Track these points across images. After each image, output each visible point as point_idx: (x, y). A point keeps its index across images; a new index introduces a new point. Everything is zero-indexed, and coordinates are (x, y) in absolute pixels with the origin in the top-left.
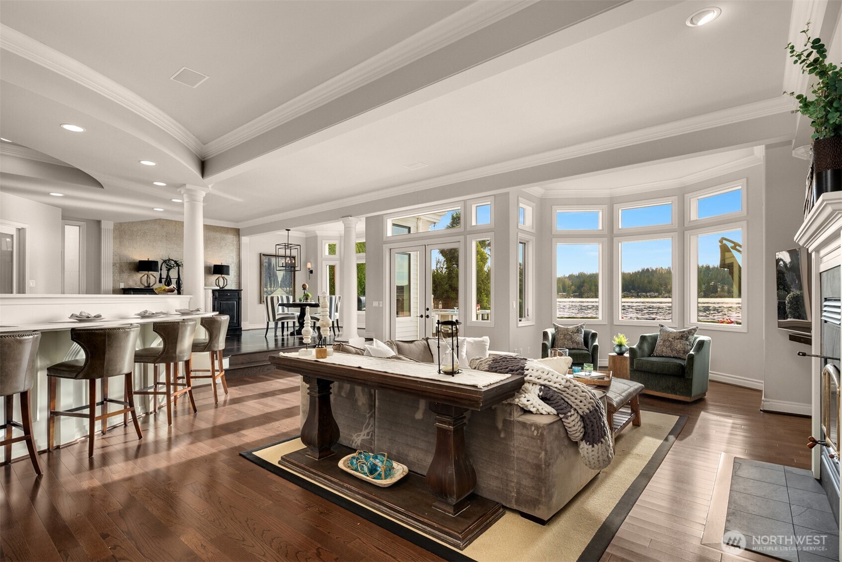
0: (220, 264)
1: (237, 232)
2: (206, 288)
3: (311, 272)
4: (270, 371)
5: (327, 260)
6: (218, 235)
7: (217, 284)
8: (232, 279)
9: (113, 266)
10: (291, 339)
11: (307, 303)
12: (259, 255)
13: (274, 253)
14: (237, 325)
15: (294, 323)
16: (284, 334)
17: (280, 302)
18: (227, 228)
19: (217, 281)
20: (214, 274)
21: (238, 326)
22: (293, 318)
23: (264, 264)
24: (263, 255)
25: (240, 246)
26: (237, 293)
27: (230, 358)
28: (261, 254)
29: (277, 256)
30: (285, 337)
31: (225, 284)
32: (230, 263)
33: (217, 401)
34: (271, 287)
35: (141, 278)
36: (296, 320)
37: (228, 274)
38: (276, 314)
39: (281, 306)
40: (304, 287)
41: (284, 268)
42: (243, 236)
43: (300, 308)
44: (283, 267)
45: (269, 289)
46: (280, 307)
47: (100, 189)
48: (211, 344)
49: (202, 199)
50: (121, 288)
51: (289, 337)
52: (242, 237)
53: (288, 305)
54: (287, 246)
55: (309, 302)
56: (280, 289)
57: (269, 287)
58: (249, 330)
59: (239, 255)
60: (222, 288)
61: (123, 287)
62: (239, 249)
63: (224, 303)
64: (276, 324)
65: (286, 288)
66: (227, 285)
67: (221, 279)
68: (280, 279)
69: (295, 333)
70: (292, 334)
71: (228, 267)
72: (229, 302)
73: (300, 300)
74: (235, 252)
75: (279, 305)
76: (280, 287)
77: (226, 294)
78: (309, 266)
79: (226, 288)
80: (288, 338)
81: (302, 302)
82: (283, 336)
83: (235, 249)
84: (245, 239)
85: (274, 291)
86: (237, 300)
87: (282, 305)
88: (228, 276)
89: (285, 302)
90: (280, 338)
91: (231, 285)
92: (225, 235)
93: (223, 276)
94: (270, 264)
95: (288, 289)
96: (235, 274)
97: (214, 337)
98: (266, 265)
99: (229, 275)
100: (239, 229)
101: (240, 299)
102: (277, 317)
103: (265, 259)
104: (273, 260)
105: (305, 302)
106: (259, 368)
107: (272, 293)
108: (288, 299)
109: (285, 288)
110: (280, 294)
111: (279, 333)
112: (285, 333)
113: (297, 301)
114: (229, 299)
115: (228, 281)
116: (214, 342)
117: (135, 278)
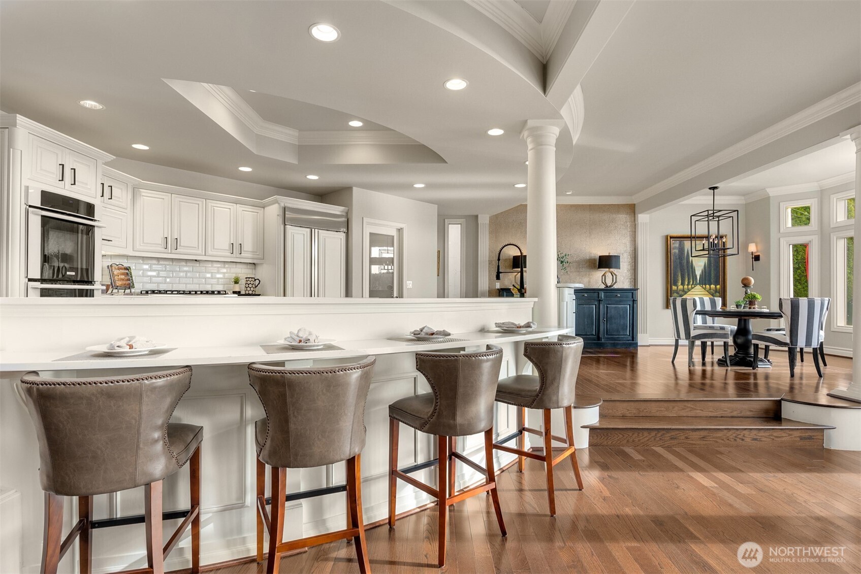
0: (608, 254)
1: (632, 210)
2: (559, 285)
3: (757, 258)
4: (675, 442)
5: (788, 234)
6: (605, 216)
7: (604, 281)
8: (624, 275)
9: (489, 264)
10: (719, 371)
11: (752, 310)
12: (664, 240)
13: (687, 232)
14: (630, 338)
15: (726, 345)
16: (706, 360)
17: (699, 308)
18: (618, 205)
19: (604, 277)
20: (599, 267)
21: (633, 340)
22: (725, 336)
23: (673, 251)
24: (671, 237)
25: (635, 228)
26: (631, 294)
27: (600, 406)
28: (667, 236)
29: (694, 237)
30: (708, 368)
31: (614, 281)
32: (622, 252)
33: (554, 513)
34: (683, 284)
35: (515, 276)
36: (730, 341)
37: (618, 267)
38: (692, 328)
39: (700, 314)
40: (746, 284)
41: (707, 252)
42: (640, 213)
43: (737, 319)
44: (703, 250)
45: (681, 287)
46: (699, 317)
47: (444, 164)
48: (543, 394)
49: (554, 142)
50: (496, 288)
51: (716, 367)
52: (639, 215)
53: (714, 314)
54: (712, 215)
55: (757, 309)
56: (698, 287)
57: (680, 284)
58: (649, 346)
59: (635, 241)
60: (610, 286)
61: (499, 288)
62: (635, 232)
63: (612, 307)
64: (692, 346)
65: (710, 285)
66: (616, 282)
67: (609, 276)
68: (698, 273)
69: (728, 362)
70: (722, 363)
71: (617, 257)
72: (620, 306)
73: (737, 306)
74: (628, 237)
75: (696, 314)
76: (700, 284)
77: (615, 294)
78: (752, 248)
79: (616, 287)
80: (713, 370)
81: (741, 309)
82: (704, 364)
83: (628, 233)
84: (642, 218)
85: (689, 290)
86: (631, 303)
87: (703, 313)
88: (618, 270)
89: (708, 308)
90: (698, 368)
91: (623, 283)
92: (614, 216)
93: (611, 270)
94: (681, 249)
95: (713, 286)
96: (629, 267)
97: (548, 382)
98: (675, 253)
99: (620, 269)
100: (635, 204)
101: (634, 301)
102: (693, 333)
103: (675, 244)
104: (687, 244)
105: (747, 310)
106: (653, 434)
107: (686, 293)
108: (713, 303)
109: (708, 286)
110: (699, 296)
111: (697, 358)
112: (708, 358)
113: (731, 307)
114: (620, 301)
115: (618, 278)
116: (550, 391)
117: (511, 277)
